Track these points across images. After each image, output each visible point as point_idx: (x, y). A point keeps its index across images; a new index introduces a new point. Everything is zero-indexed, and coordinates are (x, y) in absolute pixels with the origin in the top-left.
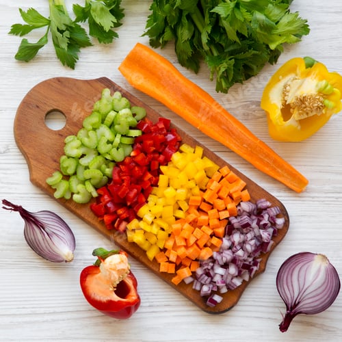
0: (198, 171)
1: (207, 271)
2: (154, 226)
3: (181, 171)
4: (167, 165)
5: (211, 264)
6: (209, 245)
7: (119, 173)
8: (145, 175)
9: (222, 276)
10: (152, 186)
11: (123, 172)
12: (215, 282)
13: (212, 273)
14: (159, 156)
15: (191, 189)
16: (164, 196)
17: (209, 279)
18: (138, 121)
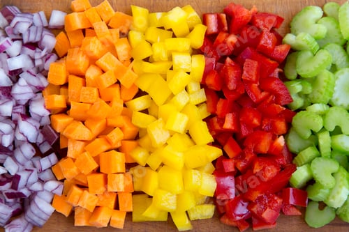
0: (160, 188)
1: (38, 50)
2: (164, 56)
3: (185, 168)
4: (214, 162)
5: (38, 63)
6: (62, 90)
7: (278, 96)
8: (237, 122)
9: (9, 57)
10: (213, 115)
11: (272, 102)
12: (13, 40)
13: (28, 51)
14: (235, 167)
15: (150, 153)
16: (183, 111)
17: (26, 40)
18: (310, 200)
